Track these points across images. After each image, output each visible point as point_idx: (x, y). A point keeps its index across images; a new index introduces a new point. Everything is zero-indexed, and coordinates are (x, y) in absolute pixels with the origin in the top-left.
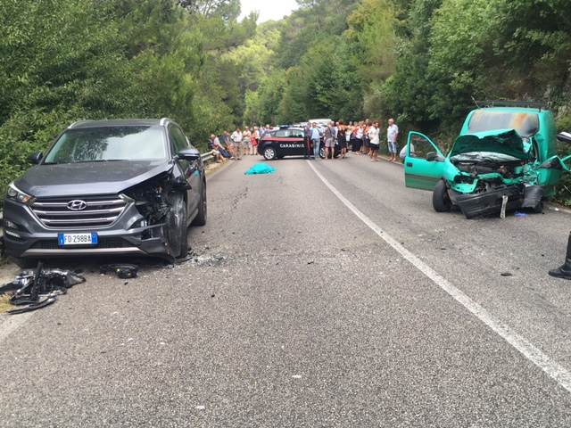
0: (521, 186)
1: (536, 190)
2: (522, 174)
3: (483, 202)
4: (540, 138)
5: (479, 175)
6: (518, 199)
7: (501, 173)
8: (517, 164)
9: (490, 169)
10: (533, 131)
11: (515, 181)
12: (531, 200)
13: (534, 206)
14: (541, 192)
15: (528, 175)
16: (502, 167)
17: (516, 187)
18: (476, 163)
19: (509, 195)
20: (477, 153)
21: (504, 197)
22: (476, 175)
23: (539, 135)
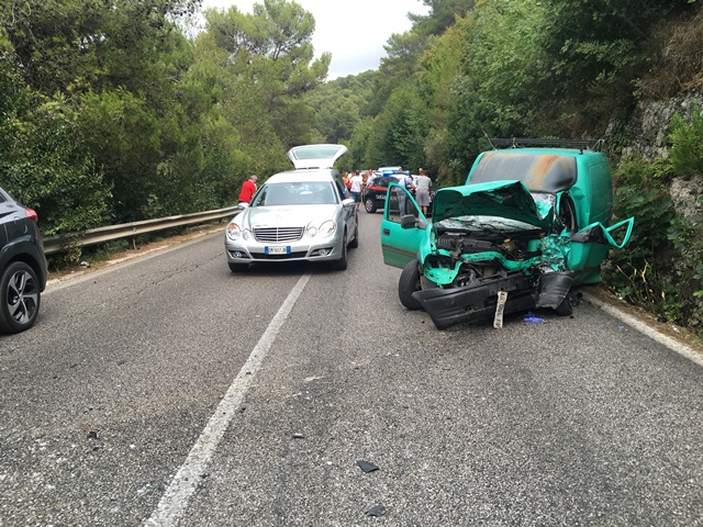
0: (536, 271)
1: (560, 279)
2: (539, 253)
3: (464, 302)
4: (577, 193)
5: (465, 256)
6: (529, 294)
7: (504, 252)
8: (535, 235)
9: (487, 244)
10: (566, 182)
11: (526, 264)
12: (551, 296)
13: (554, 306)
14: (567, 282)
15: (548, 254)
16: (508, 240)
17: (528, 273)
18: (469, 234)
19: (509, 289)
20: (472, 217)
21: (499, 294)
22: (459, 255)
23: (577, 188)
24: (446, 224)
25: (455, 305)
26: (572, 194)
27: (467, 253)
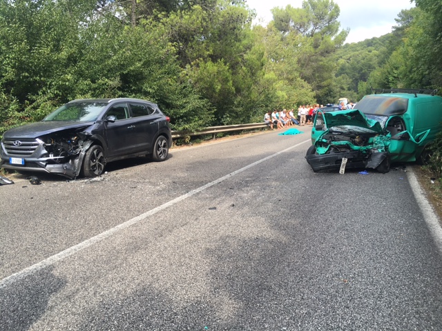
0: (368, 151)
1: (379, 156)
2: (372, 143)
4: (407, 117)
5: (333, 142)
7: (354, 142)
8: (373, 135)
9: (347, 138)
10: (401, 111)
11: (364, 148)
12: (374, 163)
13: (374, 168)
14: (382, 157)
15: (376, 144)
16: (357, 137)
17: (364, 152)
18: (342, 133)
19: (349, 158)
20: (346, 126)
21: (343, 159)
22: (330, 142)
23: (407, 114)
24: (334, 129)
25: (321, 162)
26: (404, 117)
27: (335, 141)
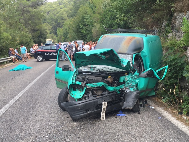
0: (122, 91)
1: (133, 95)
2: (124, 83)
3: (85, 108)
4: (144, 54)
5: (88, 85)
6: (118, 102)
7: (108, 83)
8: (123, 74)
9: (100, 79)
10: (138, 49)
11: (118, 88)
12: (129, 103)
13: (131, 108)
14: (137, 97)
15: (128, 83)
16: (109, 77)
17: (119, 92)
18: (92, 74)
19: (108, 101)
20: (94, 66)
21: (103, 103)
22: (85, 84)
23: (143, 52)
24: (82, 69)
25: (81, 109)
26: (141, 54)
27: (90, 83)
